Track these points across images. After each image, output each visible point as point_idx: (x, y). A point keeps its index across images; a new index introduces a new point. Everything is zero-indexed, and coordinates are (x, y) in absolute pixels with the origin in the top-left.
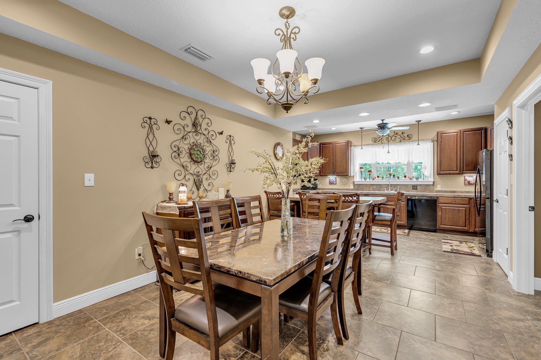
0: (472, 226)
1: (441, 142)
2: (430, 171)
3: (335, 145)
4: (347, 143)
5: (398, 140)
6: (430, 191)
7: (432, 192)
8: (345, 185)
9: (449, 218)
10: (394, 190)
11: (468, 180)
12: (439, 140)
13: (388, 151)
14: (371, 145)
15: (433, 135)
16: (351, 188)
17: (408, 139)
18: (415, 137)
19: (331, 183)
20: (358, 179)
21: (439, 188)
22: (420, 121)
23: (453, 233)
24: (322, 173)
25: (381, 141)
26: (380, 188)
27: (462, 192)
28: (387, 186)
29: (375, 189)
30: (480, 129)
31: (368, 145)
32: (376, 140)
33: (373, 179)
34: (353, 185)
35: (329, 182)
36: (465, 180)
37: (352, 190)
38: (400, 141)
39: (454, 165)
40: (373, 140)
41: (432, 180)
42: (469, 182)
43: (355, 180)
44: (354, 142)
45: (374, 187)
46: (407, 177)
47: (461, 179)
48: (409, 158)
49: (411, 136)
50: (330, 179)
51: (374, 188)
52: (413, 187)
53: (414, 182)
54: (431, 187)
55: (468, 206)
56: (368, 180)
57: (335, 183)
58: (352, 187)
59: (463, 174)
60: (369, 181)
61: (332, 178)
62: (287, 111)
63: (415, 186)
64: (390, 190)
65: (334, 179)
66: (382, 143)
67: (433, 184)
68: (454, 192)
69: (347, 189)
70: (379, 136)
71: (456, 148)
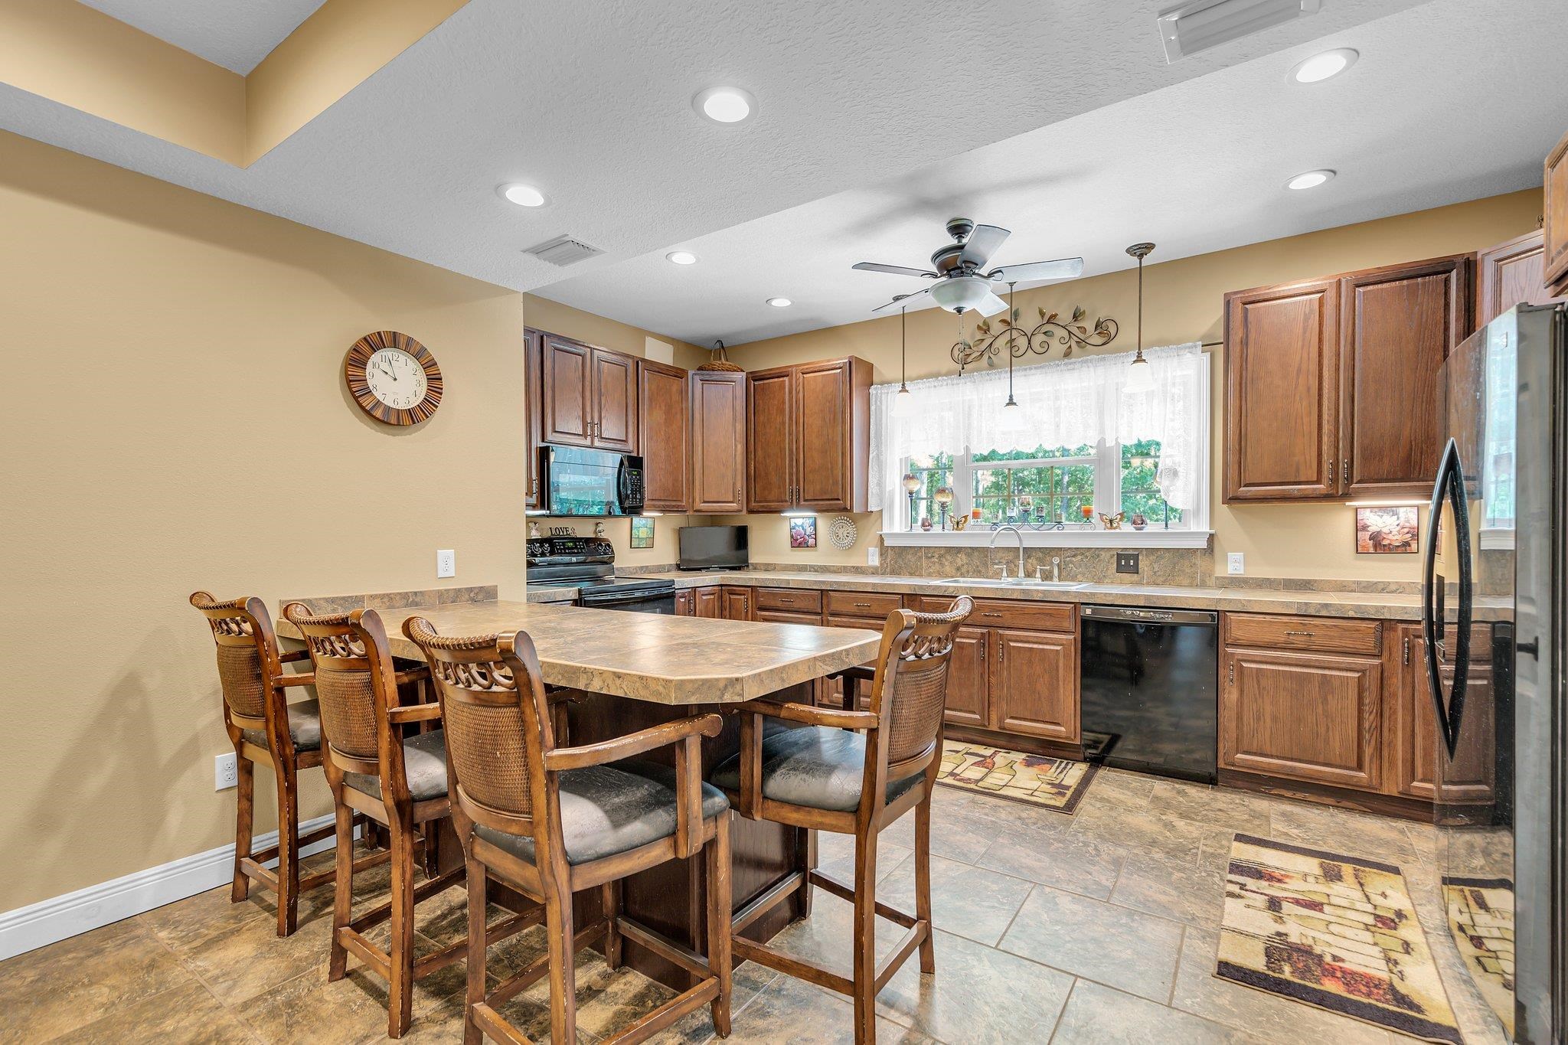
0: (1392, 764)
1: (1245, 343)
2: (1193, 486)
3: (801, 380)
4: (847, 370)
5: (1057, 347)
6: (1193, 578)
7: (1203, 585)
8: (850, 548)
9: (1275, 719)
10: (1038, 575)
11: (1373, 529)
12: (1237, 335)
13: (1011, 397)
14: (948, 374)
15: (1210, 318)
16: (870, 563)
17: (1099, 340)
18: (1127, 335)
19: (798, 543)
20: (896, 525)
21: (1234, 565)
22: (1150, 247)
23: (1299, 795)
24: (753, 499)
25: (986, 357)
26: (985, 565)
27: (1342, 587)
28: (1011, 555)
29: (964, 570)
30: (1440, 268)
31: (936, 375)
32: (968, 351)
33: (958, 523)
34: (877, 550)
35: (792, 537)
36: (1359, 528)
37: (875, 572)
38: (1067, 354)
39: (1305, 455)
40: (956, 352)
41: (1205, 528)
42: (1378, 538)
43: (886, 530)
44: (885, 365)
45: (961, 559)
46: (1094, 514)
47: (1340, 522)
48: (1102, 430)
49: (1113, 330)
50: (792, 524)
51: (960, 563)
52: (1118, 562)
53: (1126, 537)
54: (1201, 562)
55: (1376, 662)
56: (937, 529)
57: (811, 541)
58: (874, 560)
59: (1347, 496)
60: (942, 536)
61: (799, 522)
63: (1127, 557)
64: (1021, 574)
65: (806, 526)
66: (991, 366)
67: (1210, 550)
68: (1305, 586)
69: (857, 568)
70: (979, 336)
71: (1314, 367)
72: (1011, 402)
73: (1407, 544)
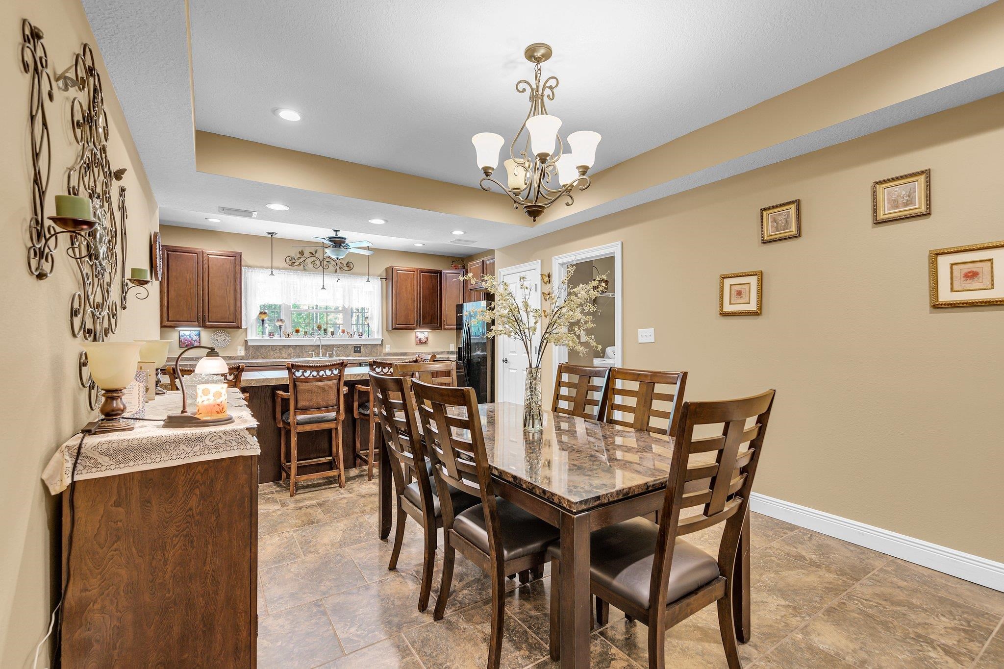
1: (397, 282)
2: (377, 323)
3: (206, 258)
4: (238, 258)
5: (332, 268)
6: (377, 354)
7: (380, 356)
8: (226, 347)
10: (327, 355)
11: (419, 338)
12: (389, 279)
13: (323, 286)
14: (284, 269)
15: (381, 270)
16: (239, 354)
17: (346, 268)
18: (359, 268)
19: (184, 345)
20: (254, 336)
21: (388, 349)
24: (166, 319)
25: (302, 265)
26: (302, 352)
28: (313, 348)
29: (292, 355)
30: (434, 272)
32: (293, 261)
33: (289, 335)
34: (243, 348)
35: (180, 341)
36: (416, 337)
37: (242, 358)
38: (336, 272)
39: (411, 316)
40: (288, 261)
41: (380, 337)
42: (420, 340)
43: (249, 338)
44: (248, 257)
45: (290, 350)
46: (346, 332)
47: (412, 335)
48: (345, 301)
49: (352, 266)
50: (181, 334)
51: (290, 352)
52: (355, 349)
53: (356, 340)
54: (380, 347)
56: (276, 337)
57: (196, 344)
58: (241, 352)
59: (415, 329)
60: (278, 340)
61: (187, 333)
62: (535, 217)
63: (357, 347)
64: (321, 355)
65: (193, 335)
66: (305, 270)
67: (382, 344)
68: (405, 354)
69: (230, 357)
70: (299, 256)
71: (413, 292)
72: (323, 288)
73: (426, 342)
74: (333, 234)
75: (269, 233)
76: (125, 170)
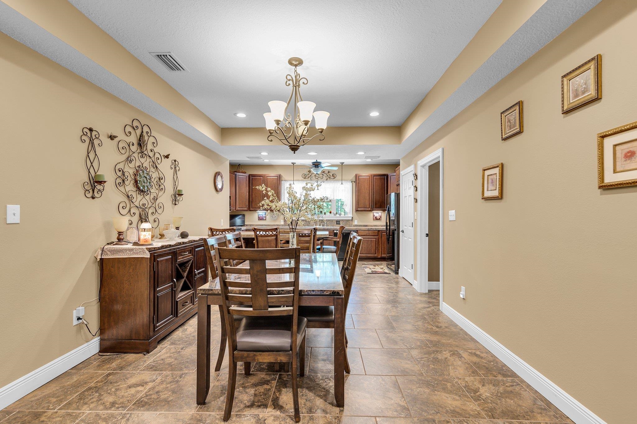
0: (380, 253)
1: (359, 183)
2: (349, 208)
3: (266, 178)
4: (279, 177)
5: (325, 178)
6: (349, 225)
7: (351, 226)
8: (275, 220)
9: (364, 248)
10: (322, 225)
11: (375, 216)
12: (357, 182)
14: (302, 180)
15: (352, 176)
17: (333, 178)
18: (339, 177)
19: (260, 219)
21: (356, 222)
22: (343, 163)
23: (368, 260)
24: (251, 207)
25: (310, 178)
26: (310, 223)
27: (371, 226)
30: (384, 175)
31: (299, 180)
32: (306, 176)
34: (283, 220)
35: (259, 217)
36: (374, 216)
37: (282, 225)
38: (327, 180)
39: (367, 203)
40: (303, 176)
41: (351, 216)
42: (376, 217)
44: (285, 176)
45: (304, 222)
46: (332, 213)
47: (371, 215)
48: (334, 196)
49: (335, 176)
50: (259, 214)
52: (337, 222)
53: (337, 217)
54: (350, 222)
55: (378, 237)
57: (264, 218)
58: (282, 223)
59: (373, 211)
61: (261, 213)
62: (294, 151)
63: (338, 221)
64: (318, 225)
65: (263, 214)
66: (311, 180)
67: (352, 220)
68: (366, 226)
69: (278, 225)
70: (308, 173)
71: (368, 189)
72: (318, 189)
73: (380, 219)
74: (315, 161)
75: (292, 163)
76: (170, 154)
